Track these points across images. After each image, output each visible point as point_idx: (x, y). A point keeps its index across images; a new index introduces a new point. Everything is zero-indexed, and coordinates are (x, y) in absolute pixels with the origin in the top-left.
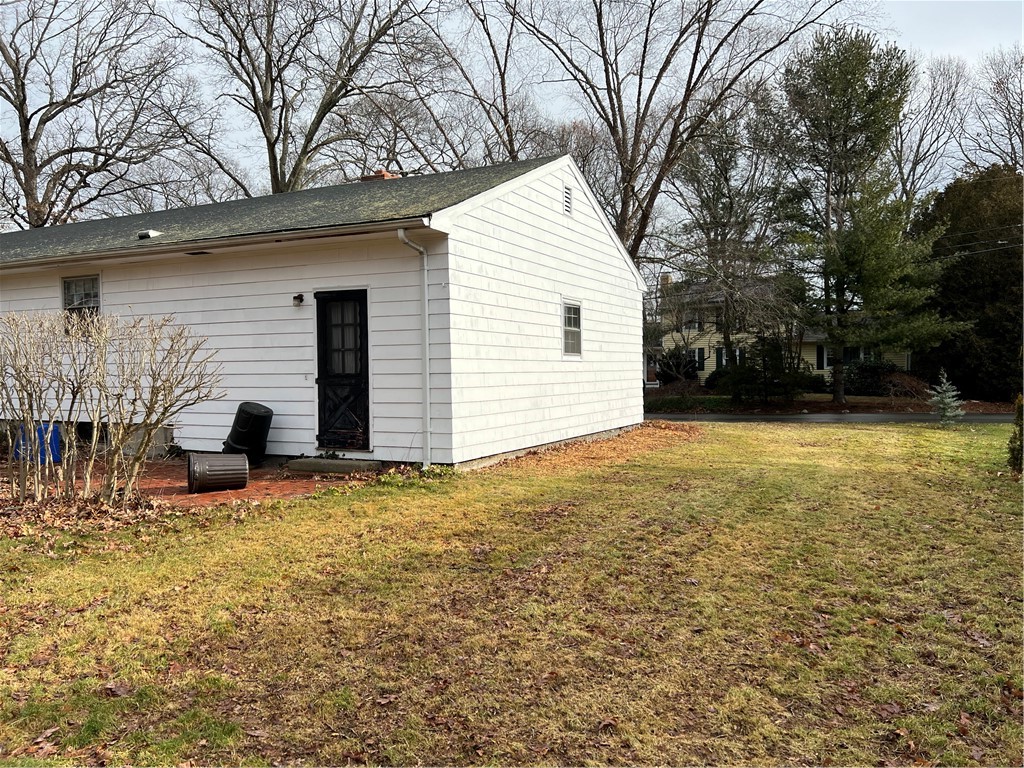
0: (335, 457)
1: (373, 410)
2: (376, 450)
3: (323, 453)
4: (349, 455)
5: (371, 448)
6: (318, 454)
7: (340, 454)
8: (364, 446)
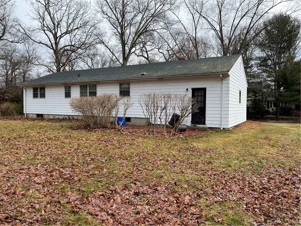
0: (196, 126)
1: (207, 115)
2: (207, 125)
3: (192, 125)
4: (199, 126)
5: (206, 124)
6: (191, 125)
7: (197, 125)
8: (204, 124)
